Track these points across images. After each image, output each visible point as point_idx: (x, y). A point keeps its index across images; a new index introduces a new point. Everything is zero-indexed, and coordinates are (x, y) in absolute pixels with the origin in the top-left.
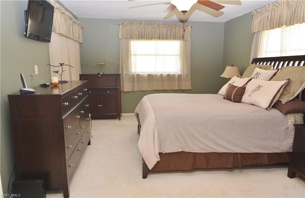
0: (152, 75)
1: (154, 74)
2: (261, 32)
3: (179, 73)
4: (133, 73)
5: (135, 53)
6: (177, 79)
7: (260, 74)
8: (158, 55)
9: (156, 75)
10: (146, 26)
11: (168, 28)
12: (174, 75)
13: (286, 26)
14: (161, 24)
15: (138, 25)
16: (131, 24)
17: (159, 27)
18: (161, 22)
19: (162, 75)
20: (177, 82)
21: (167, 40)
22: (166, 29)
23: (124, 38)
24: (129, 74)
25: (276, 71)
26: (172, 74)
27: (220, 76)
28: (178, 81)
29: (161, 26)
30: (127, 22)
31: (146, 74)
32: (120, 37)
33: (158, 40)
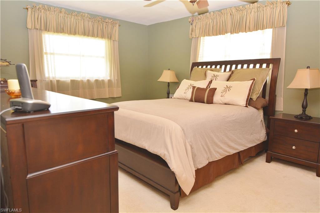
0: (77, 81)
1: (79, 79)
2: (199, 38)
3: (109, 78)
4: (51, 79)
5: (52, 52)
6: (107, 85)
7: (218, 76)
8: (83, 56)
9: (82, 81)
10: (67, 15)
11: (94, 23)
12: (103, 81)
13: (231, 34)
14: (86, 16)
15: (56, 13)
16: (45, 9)
17: (83, 20)
18: (86, 15)
19: (88, 81)
20: (107, 89)
21: (93, 38)
22: (92, 23)
23: (35, 28)
24: (45, 80)
25: (230, 73)
26: (100, 79)
27: (158, 80)
28: (109, 87)
29: (86, 19)
30: (40, 6)
31: (69, 80)
32: (29, 26)
33: (82, 36)
